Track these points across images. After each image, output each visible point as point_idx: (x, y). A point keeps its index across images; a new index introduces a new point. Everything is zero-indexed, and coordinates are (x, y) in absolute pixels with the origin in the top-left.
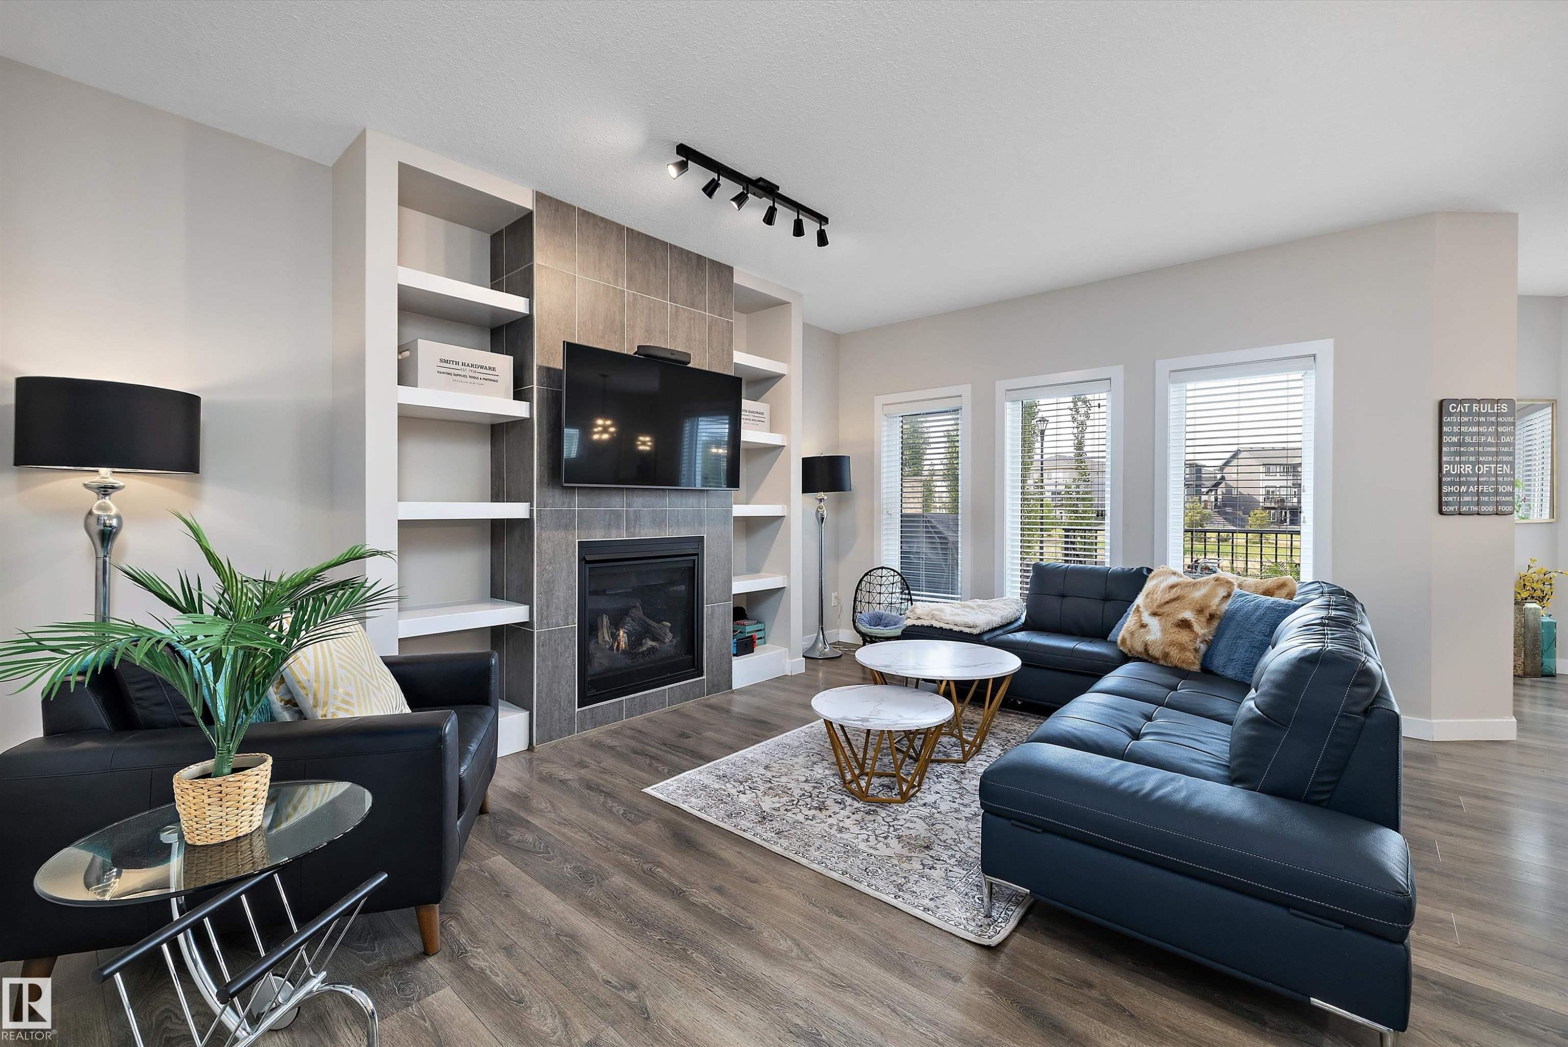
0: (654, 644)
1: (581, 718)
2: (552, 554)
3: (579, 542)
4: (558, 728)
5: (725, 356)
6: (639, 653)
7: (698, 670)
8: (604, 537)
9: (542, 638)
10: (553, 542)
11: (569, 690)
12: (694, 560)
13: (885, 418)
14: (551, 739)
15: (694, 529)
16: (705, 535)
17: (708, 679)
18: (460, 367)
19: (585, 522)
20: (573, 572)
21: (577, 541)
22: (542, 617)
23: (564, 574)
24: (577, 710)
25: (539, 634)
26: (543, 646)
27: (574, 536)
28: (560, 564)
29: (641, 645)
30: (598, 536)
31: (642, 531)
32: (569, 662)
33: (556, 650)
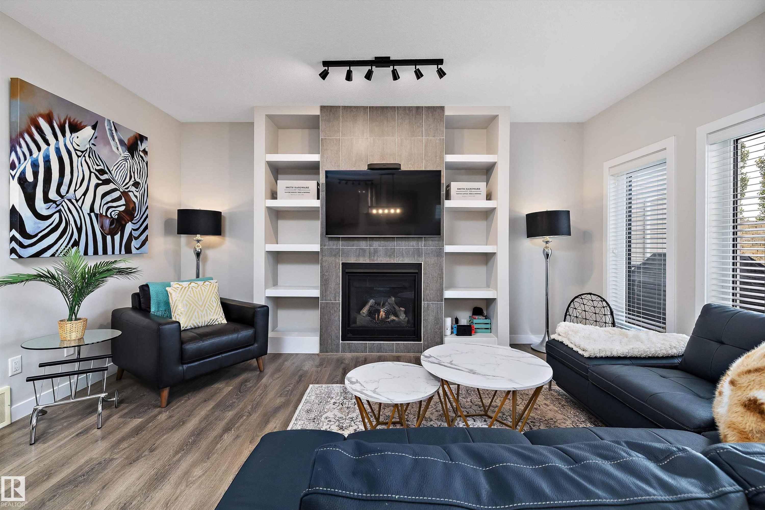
0: (395, 318)
1: (343, 346)
2: (328, 268)
3: (342, 263)
4: (330, 348)
5: (438, 160)
6: (386, 321)
7: (417, 337)
8: (356, 261)
9: (323, 305)
10: (328, 262)
11: (336, 331)
12: (415, 276)
13: (612, 178)
14: (327, 352)
15: (414, 259)
16: (423, 263)
17: (424, 344)
18: (294, 189)
19: (345, 253)
20: (338, 277)
21: (341, 262)
22: (323, 296)
23: (334, 277)
24: (341, 342)
25: (322, 303)
26: (323, 309)
27: (339, 260)
28: (332, 273)
29: (389, 318)
30: (352, 260)
31: (379, 259)
32: (337, 318)
33: (330, 312)
